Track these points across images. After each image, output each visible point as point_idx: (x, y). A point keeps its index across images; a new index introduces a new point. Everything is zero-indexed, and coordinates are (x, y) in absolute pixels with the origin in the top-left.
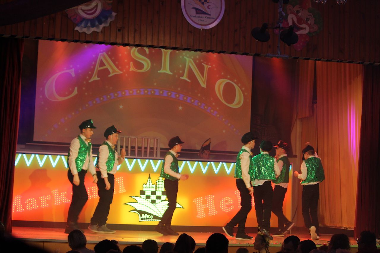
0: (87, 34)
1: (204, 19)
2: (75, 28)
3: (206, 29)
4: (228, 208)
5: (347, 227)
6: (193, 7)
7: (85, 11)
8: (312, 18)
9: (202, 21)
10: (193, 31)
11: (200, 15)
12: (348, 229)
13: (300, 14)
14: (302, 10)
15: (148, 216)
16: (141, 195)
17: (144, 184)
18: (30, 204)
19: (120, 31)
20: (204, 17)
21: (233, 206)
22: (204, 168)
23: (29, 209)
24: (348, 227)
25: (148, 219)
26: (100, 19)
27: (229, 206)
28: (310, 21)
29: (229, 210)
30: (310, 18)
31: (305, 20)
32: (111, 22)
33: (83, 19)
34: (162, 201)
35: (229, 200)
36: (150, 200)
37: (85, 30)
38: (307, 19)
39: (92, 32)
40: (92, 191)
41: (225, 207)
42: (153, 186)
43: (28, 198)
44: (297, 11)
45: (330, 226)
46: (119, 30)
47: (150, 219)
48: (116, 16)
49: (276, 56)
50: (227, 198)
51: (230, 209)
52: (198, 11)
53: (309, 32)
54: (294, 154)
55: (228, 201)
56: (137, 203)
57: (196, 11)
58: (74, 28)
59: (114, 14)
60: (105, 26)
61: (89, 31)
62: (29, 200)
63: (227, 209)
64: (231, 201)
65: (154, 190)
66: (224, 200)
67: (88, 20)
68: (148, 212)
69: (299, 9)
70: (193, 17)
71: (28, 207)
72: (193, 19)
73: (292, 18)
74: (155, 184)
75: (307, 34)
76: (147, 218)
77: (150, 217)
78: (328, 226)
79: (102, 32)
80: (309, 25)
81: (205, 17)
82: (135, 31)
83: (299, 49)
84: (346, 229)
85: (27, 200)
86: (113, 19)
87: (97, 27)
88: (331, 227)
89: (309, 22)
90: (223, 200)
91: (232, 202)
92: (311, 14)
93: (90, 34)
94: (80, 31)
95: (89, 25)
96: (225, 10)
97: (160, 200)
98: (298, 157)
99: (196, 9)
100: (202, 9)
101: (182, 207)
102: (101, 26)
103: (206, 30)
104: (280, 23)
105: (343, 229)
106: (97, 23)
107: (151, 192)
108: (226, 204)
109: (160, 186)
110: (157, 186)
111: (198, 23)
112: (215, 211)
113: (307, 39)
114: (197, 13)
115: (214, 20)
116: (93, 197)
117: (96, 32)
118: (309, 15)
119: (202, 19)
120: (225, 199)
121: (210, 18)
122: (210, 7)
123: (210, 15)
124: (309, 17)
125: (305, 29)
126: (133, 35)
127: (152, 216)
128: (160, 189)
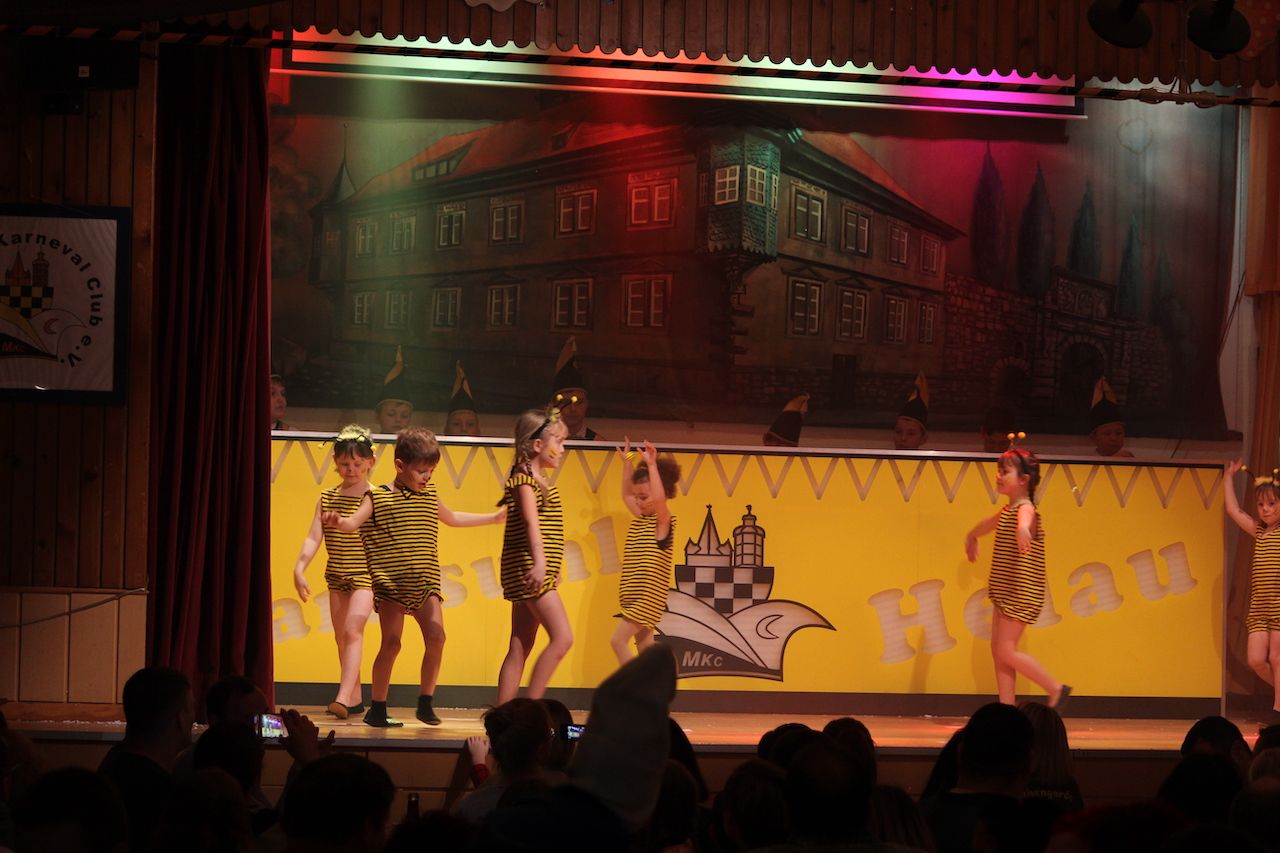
0: (494, 12)
15: (706, 660)
16: (680, 584)
17: (690, 541)
25: (706, 668)
34: (757, 603)
36: (711, 602)
39: (514, 5)
42: (722, 548)
47: (713, 668)
54: (1231, 427)
56: (667, 610)
65: (728, 565)
68: (705, 643)
76: (703, 664)
77: (712, 660)
79: (548, 3)
93: (506, 11)
94: (472, 3)
97: (749, 602)
98: (1245, 437)
101: (827, 625)
107: (714, 571)
109: (748, 549)
110: (739, 549)
126: (659, 13)
127: (721, 659)
128: (748, 560)
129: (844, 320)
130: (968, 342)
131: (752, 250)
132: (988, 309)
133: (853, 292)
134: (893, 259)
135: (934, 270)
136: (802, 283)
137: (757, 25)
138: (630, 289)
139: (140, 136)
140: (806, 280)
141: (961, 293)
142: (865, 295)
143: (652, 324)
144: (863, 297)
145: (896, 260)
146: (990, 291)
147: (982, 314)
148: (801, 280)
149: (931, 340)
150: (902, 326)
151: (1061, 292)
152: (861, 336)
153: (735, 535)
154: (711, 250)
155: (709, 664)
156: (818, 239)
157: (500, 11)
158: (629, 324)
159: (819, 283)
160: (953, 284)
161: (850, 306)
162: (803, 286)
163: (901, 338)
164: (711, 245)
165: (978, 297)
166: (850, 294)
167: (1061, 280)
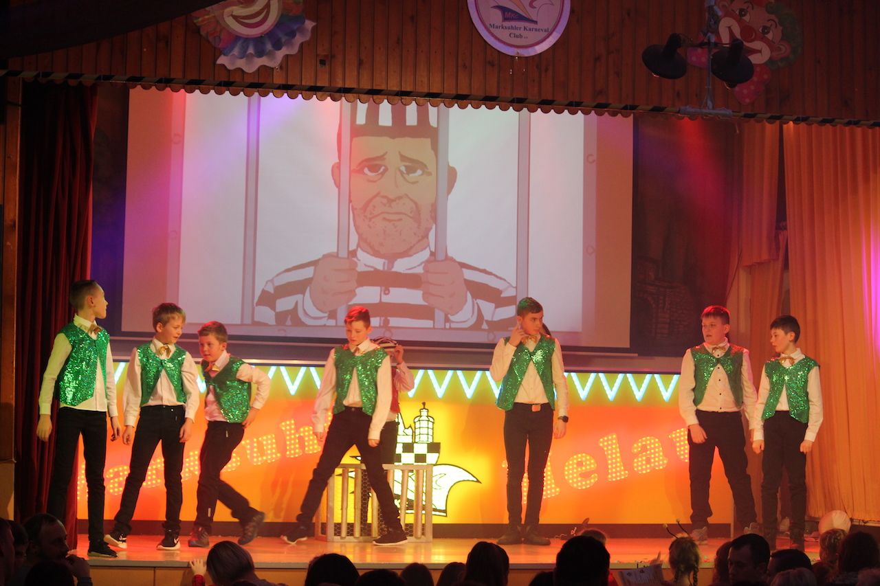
0: (246, 73)
1: (522, 32)
2: (218, 58)
3: (526, 55)
4: (586, 482)
5: (866, 520)
6: (497, 5)
7: (242, 20)
8: (776, 27)
9: (517, 37)
10: (498, 61)
11: (513, 23)
12: (868, 524)
13: (747, 18)
14: (753, 9)
18: (116, 480)
19: (325, 64)
20: (523, 29)
21: (596, 475)
23: (114, 492)
24: (868, 520)
26: (275, 38)
27: (585, 475)
28: (771, 32)
29: (586, 484)
30: (771, 25)
31: (760, 30)
32: (302, 44)
33: (236, 38)
35: (586, 460)
37: (241, 63)
38: (764, 28)
39: (259, 69)
40: (263, 445)
41: (576, 478)
42: (406, 431)
43: (112, 467)
44: (741, 10)
46: (323, 62)
48: (314, 29)
49: (704, 111)
50: (582, 456)
51: (588, 482)
52: (508, 14)
53: (770, 58)
55: (584, 464)
57: (503, 14)
58: (215, 60)
59: (309, 25)
60: (288, 53)
61: (251, 66)
62: (116, 470)
63: (581, 481)
64: (591, 464)
66: (575, 461)
67: (247, 40)
69: (745, 7)
70: (497, 27)
71: (114, 488)
72: (497, 32)
73: (729, 28)
74: (410, 427)
75: (765, 64)
79: (281, 67)
80: (770, 44)
81: (525, 28)
82: (360, 63)
83: (748, 101)
84: (863, 524)
85: (111, 471)
86: (307, 37)
87: (271, 55)
89: (770, 36)
90: (572, 460)
91: (592, 466)
92: (773, 17)
93: (253, 73)
94: (230, 67)
95: (251, 50)
96: (572, 11)
99: (504, 10)
100: (517, 10)
101: (475, 480)
102: (280, 54)
103: (527, 59)
104: (709, 34)
105: (858, 524)
106: (269, 47)
107: (401, 445)
108: (579, 469)
109: (424, 431)
110: (417, 431)
111: (509, 42)
112: (555, 488)
113: (766, 77)
114: (505, 19)
115: (546, 34)
116: (266, 461)
117: (267, 67)
118: (769, 20)
119: (517, 32)
120: (577, 459)
121: (536, 30)
122: (534, 4)
123: (536, 22)
124: (768, 24)
125: (760, 51)
126: (356, 73)
128: (424, 438)
137: (422, 81)
139: (9, 157)
153: (415, 423)
157: (251, 72)
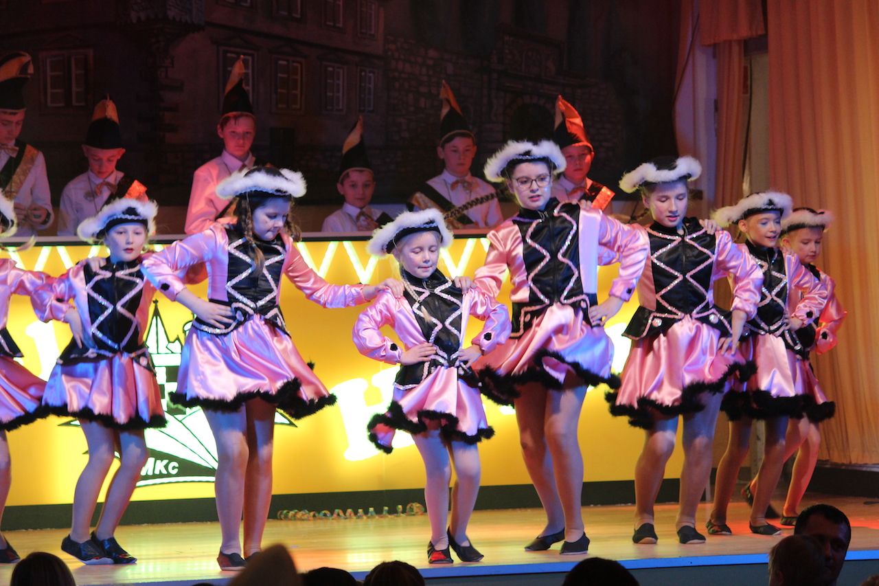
15: (160, 466)
22: (364, 262)
25: (161, 476)
42: (170, 346)
45: (860, 462)
47: (169, 475)
65: (176, 361)
68: (158, 449)
74: (178, 339)
76: (157, 472)
77: (166, 467)
78: (855, 465)
88: (864, 469)
98: (705, 195)
101: (288, 422)
107: (165, 369)
127: (176, 464)
129: (279, 90)
130: (412, 109)
131: (178, 19)
132: (431, 72)
133: (288, 61)
134: (328, 23)
135: (373, 32)
136: (231, 52)
138: (48, 68)
140: (238, 50)
141: (402, 57)
142: (301, 63)
143: (74, 103)
144: (299, 65)
145: (331, 24)
146: (432, 53)
147: (425, 78)
148: (232, 49)
149: (371, 108)
150: (341, 94)
151: (507, 51)
152: (298, 106)
153: (185, 331)
154: (134, 21)
155: (165, 472)
156: (248, 4)
158: (49, 104)
159: (250, 52)
160: (393, 47)
161: (285, 76)
162: (233, 55)
163: (341, 107)
164: (133, 15)
165: (420, 60)
166: (285, 63)
167: (507, 38)
